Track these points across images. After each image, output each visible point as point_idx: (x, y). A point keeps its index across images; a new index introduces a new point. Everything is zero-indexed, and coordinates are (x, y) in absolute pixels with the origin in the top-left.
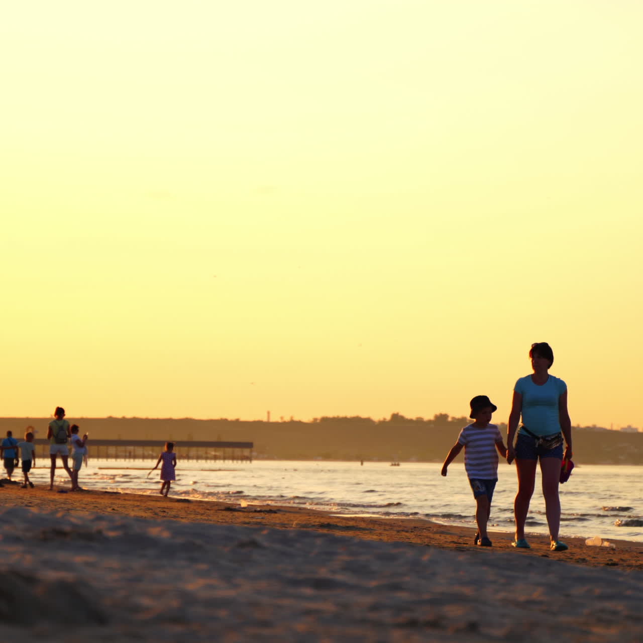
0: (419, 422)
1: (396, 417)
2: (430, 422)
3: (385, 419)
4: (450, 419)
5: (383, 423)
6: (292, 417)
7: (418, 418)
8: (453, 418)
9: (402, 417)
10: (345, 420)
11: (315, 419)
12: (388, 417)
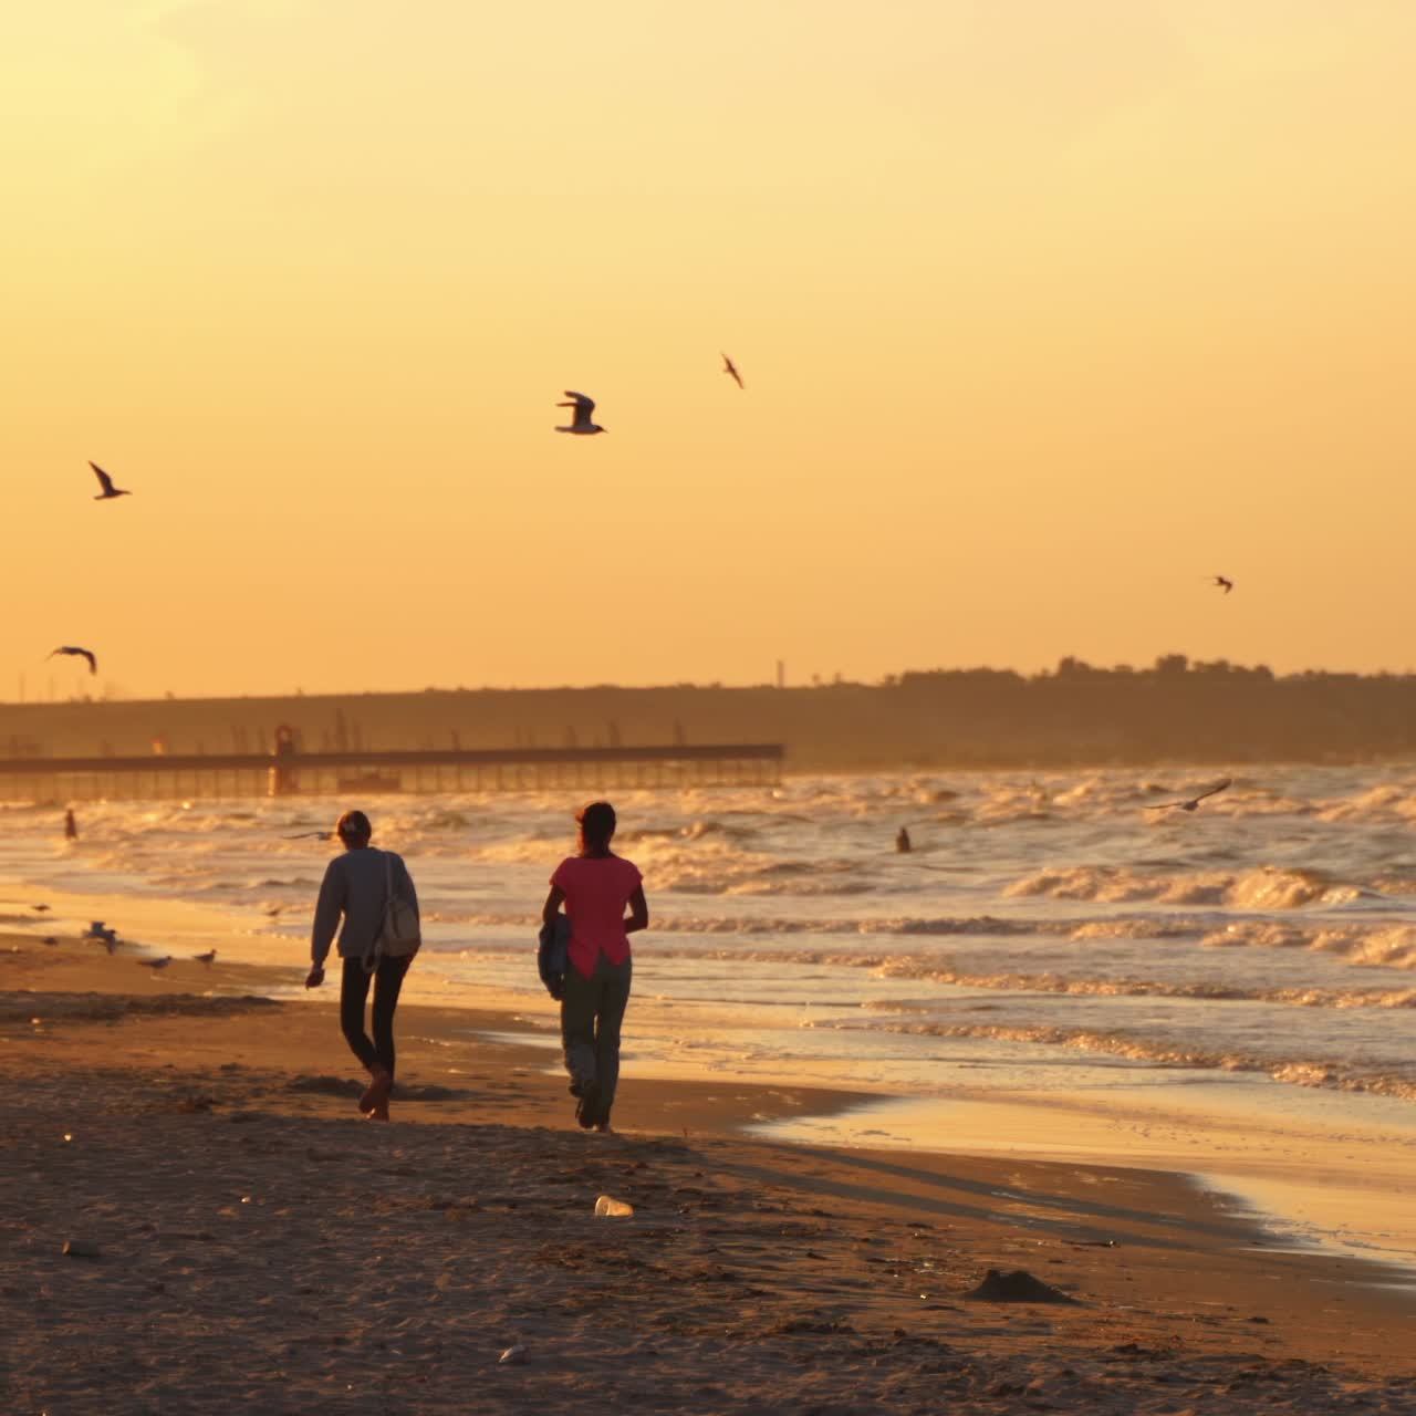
0: (1123, 675)
1: (1071, 668)
2: (1146, 674)
3: (1045, 671)
4: (1190, 667)
5: (1042, 681)
6: (838, 675)
7: (1118, 667)
8: (1199, 664)
9: (1084, 667)
10: (957, 676)
11: (891, 678)
12: (1053, 667)
